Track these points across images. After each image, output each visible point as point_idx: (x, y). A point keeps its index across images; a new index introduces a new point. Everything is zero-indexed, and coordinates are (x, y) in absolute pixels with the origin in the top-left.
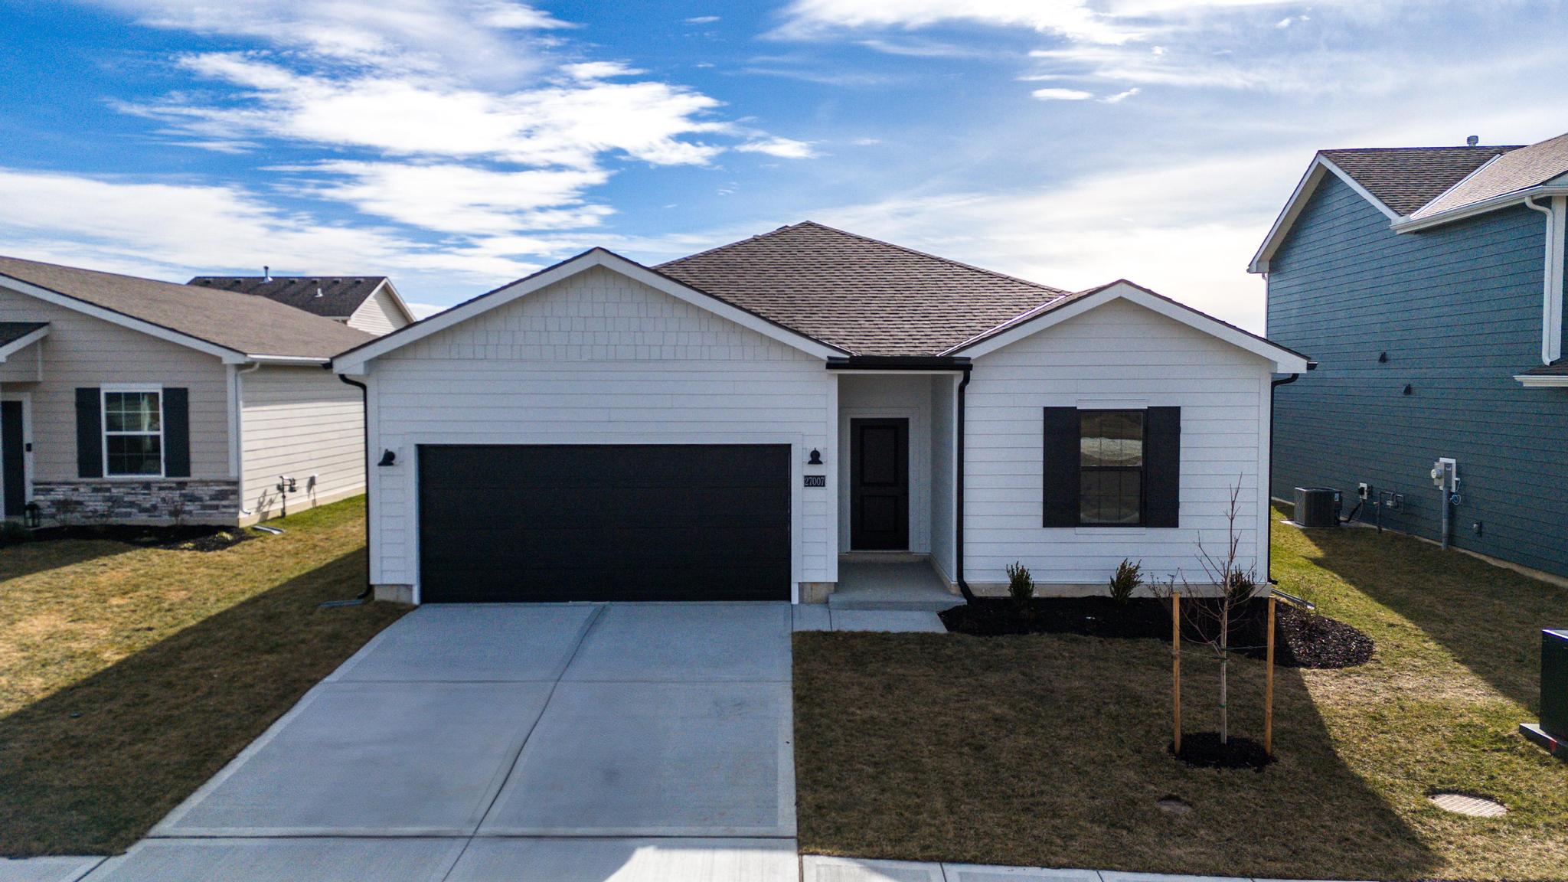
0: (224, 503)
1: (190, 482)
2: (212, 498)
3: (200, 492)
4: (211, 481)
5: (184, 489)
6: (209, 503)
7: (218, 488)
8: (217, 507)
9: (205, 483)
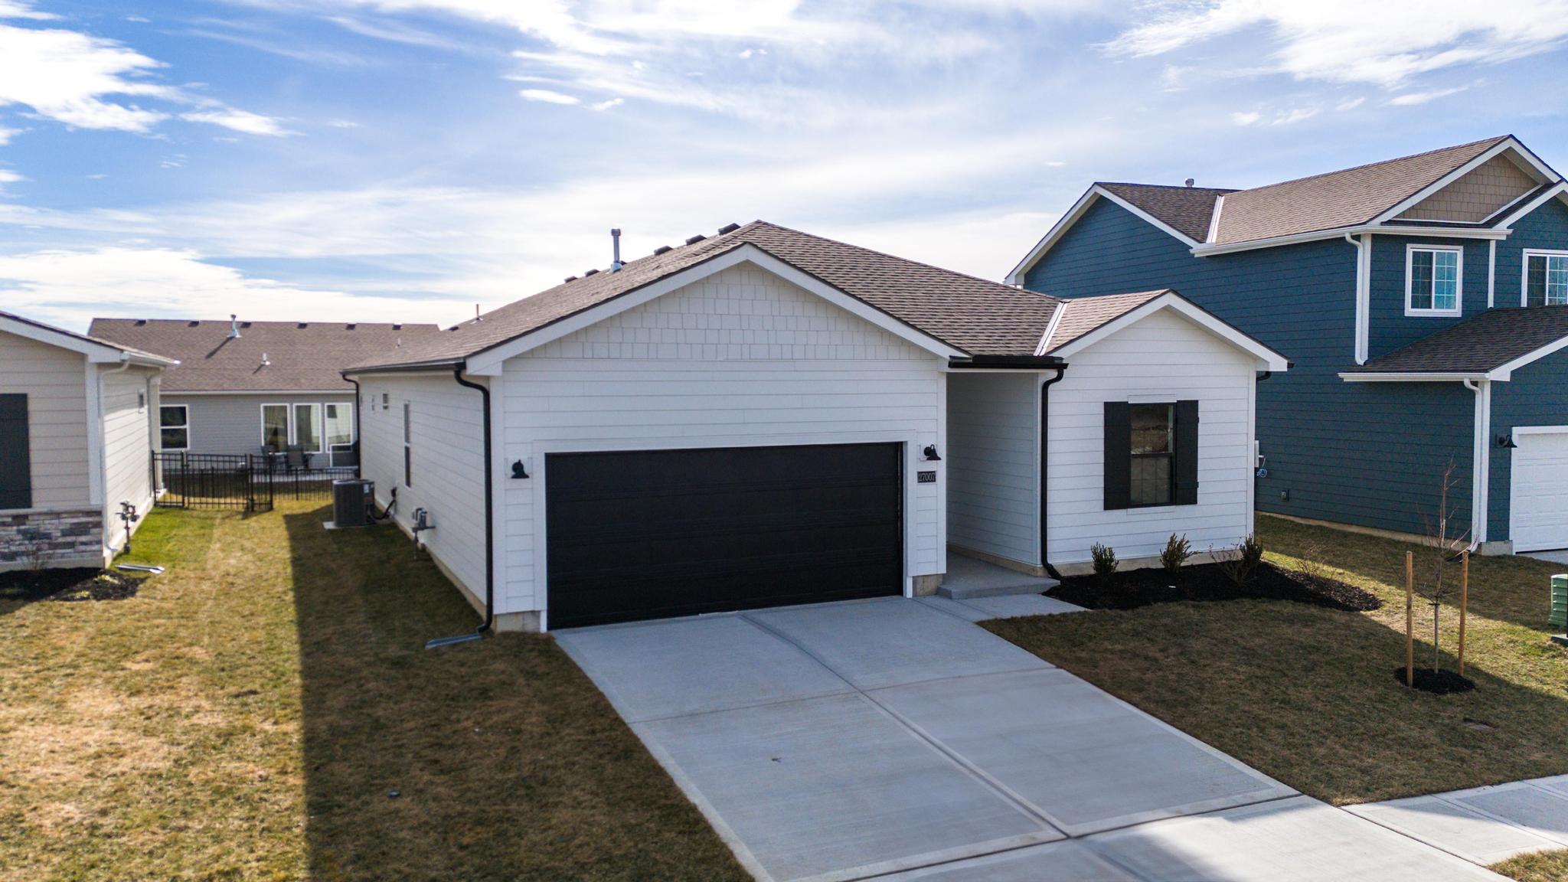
0: (83, 539)
1: (33, 515)
2: (65, 534)
3: (49, 527)
4: (66, 512)
5: (24, 524)
6: (61, 540)
7: (76, 520)
8: (72, 545)
9: (57, 515)
